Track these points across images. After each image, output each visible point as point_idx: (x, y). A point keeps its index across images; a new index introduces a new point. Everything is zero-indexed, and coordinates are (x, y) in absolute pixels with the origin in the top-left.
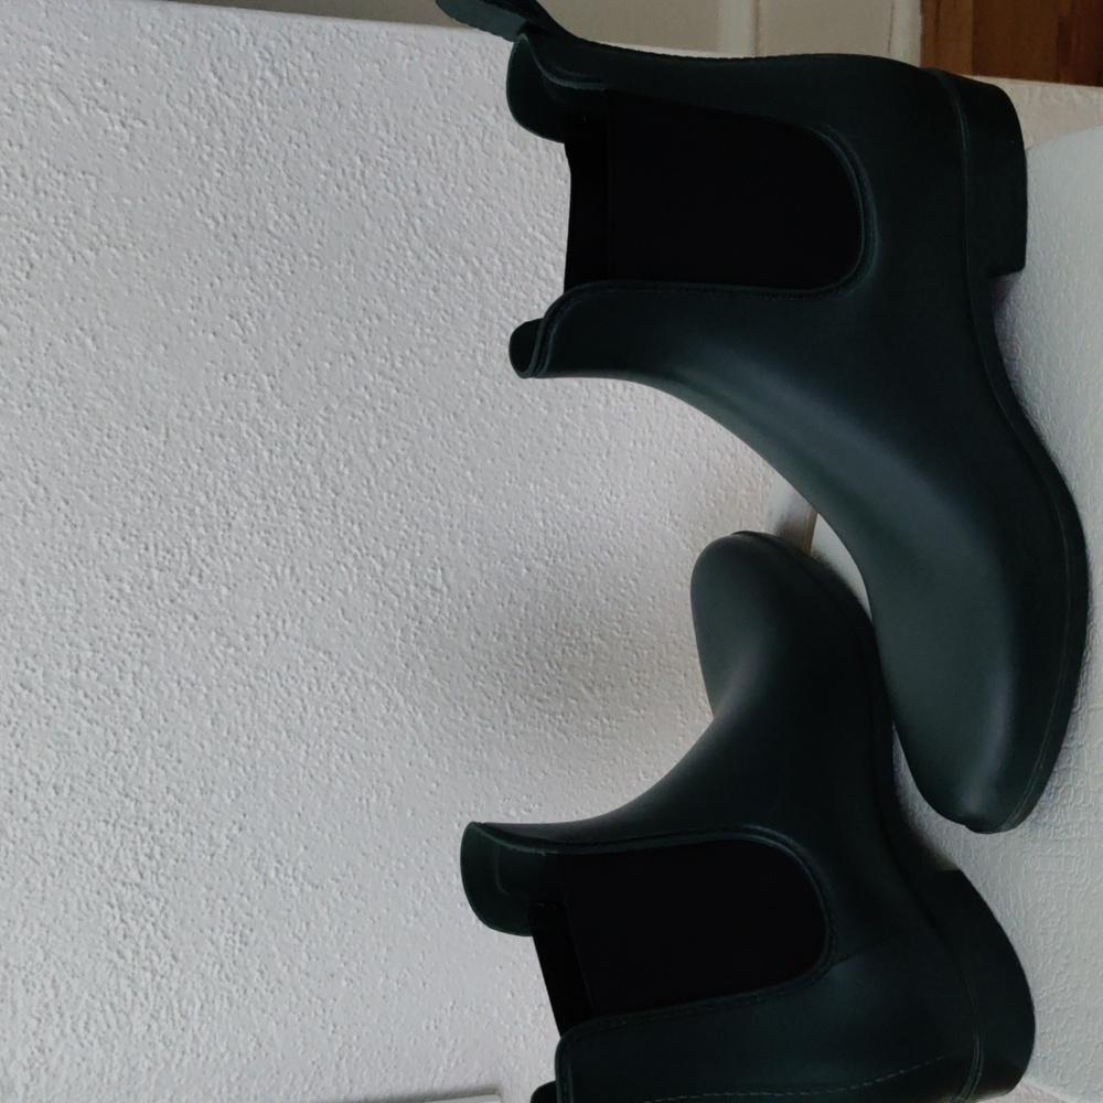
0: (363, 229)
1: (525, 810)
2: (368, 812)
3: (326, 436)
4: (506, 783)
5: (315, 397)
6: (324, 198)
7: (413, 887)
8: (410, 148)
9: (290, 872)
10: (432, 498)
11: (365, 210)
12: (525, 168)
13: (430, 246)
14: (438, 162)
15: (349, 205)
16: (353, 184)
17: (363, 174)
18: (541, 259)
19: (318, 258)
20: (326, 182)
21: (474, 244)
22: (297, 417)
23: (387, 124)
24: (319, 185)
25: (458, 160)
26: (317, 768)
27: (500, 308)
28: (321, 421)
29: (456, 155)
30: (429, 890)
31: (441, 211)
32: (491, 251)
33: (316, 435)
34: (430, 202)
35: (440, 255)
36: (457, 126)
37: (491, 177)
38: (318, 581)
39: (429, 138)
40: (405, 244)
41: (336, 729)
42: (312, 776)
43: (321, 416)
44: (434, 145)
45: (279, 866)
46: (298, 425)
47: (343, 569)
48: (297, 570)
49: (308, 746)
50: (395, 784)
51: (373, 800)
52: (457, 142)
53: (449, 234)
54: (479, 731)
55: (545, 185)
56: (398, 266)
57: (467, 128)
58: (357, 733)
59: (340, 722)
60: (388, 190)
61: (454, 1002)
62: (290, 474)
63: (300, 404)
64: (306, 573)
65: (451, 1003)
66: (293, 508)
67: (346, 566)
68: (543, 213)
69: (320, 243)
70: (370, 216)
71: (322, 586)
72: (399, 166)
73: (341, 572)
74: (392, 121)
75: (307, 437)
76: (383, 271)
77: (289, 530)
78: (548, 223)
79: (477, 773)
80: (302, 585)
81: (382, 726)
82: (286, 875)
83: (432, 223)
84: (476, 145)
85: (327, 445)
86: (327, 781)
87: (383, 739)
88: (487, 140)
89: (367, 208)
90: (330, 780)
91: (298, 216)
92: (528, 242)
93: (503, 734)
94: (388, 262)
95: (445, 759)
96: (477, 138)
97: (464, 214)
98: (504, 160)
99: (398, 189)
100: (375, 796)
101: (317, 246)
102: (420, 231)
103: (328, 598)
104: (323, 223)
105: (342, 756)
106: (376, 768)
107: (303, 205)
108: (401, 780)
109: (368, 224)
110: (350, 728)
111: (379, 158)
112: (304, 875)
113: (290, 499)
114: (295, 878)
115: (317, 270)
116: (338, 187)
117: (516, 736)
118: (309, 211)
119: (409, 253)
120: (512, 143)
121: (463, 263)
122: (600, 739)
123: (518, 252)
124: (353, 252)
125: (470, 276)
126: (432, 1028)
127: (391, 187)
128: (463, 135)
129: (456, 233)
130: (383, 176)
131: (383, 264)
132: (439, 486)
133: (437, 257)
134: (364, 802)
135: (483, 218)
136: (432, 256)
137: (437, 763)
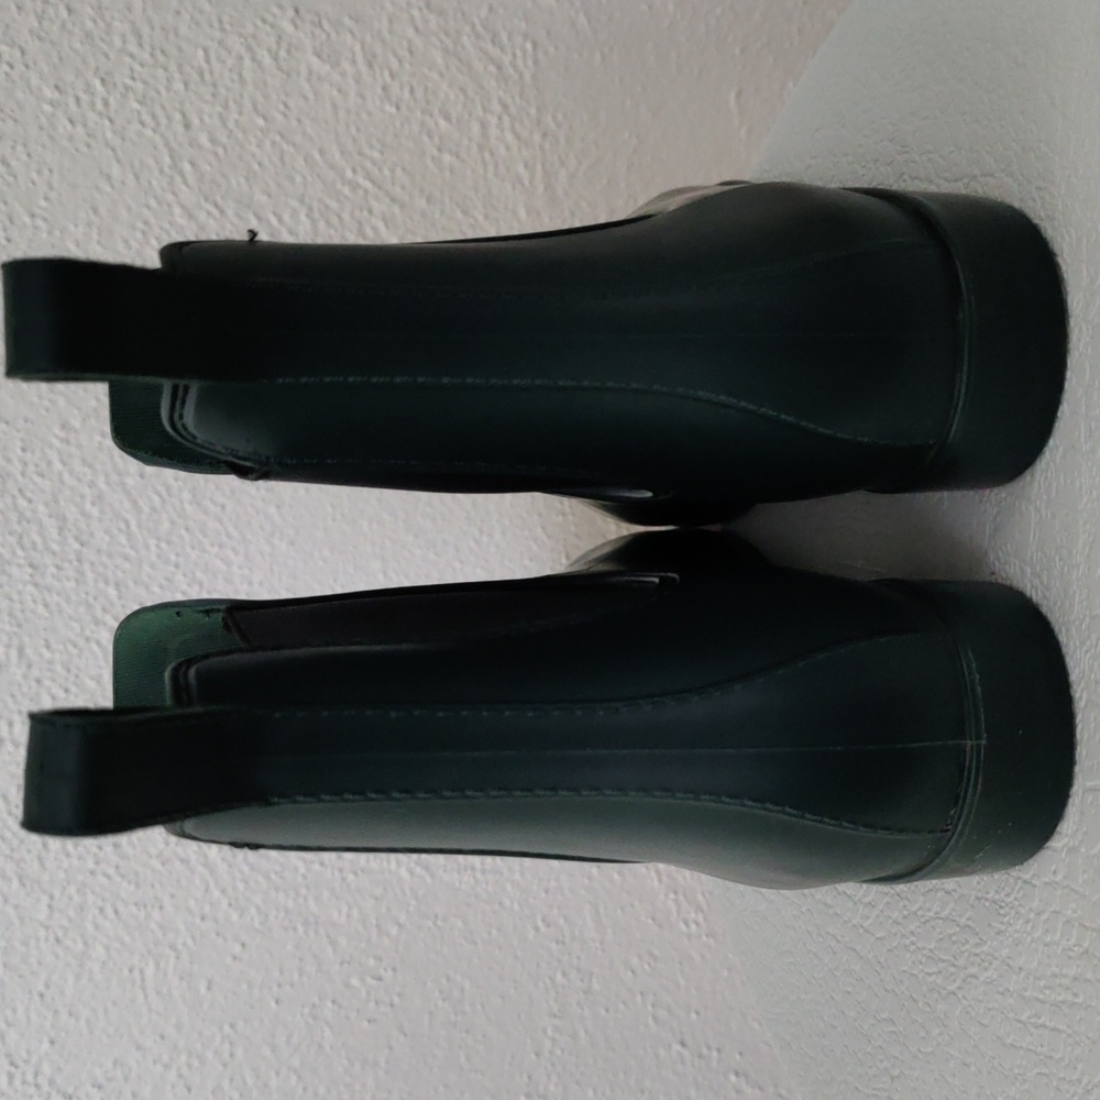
0: (109, 178)
1: (373, 978)
2: (143, 989)
3: (64, 463)
4: (343, 941)
5: (47, 410)
6: (51, 137)
8: (173, 67)
9: (30, 1078)
10: (220, 546)
11: (110, 153)
12: (339, 91)
13: (206, 200)
14: (214, 85)
15: (88, 146)
16: (92, 116)
17: (106, 104)
18: (365, 213)
19: (45, 220)
20: (53, 115)
21: (269, 196)
22: (22, 440)
23: (139, 36)
24: (44, 120)
25: (242, 80)
26: (66, 930)
28: (56, 443)
29: (240, 76)
31: (220, 151)
32: (295, 203)
33: (49, 463)
34: (204, 140)
35: (222, 212)
36: (241, 35)
37: (291, 103)
38: (59, 668)
39: (201, 53)
40: (170, 197)
41: (92, 873)
42: (58, 940)
43: (57, 437)
44: (208, 61)
45: (13, 1069)
46: (24, 450)
47: (95, 648)
48: (29, 651)
49: (52, 897)
50: (180, 947)
51: (150, 971)
52: (241, 58)
53: (234, 183)
54: (302, 869)
55: (369, 114)
56: (161, 228)
57: (254, 37)
58: (122, 876)
59: (97, 863)
60: (143, 124)
62: (14, 517)
63: (26, 421)
64: (41, 656)
66: (19, 566)
67: (98, 643)
68: (367, 151)
69: (46, 199)
70: (118, 161)
71: (64, 673)
72: (158, 92)
73: (93, 653)
74: (146, 31)
75: (37, 465)
76: (139, 235)
77: (15, 597)
78: (374, 163)
79: (301, 929)
80: (35, 672)
81: (159, 867)
82: (24, 1082)
83: (208, 168)
84: (267, 60)
85: (66, 476)
86: (80, 946)
87: (161, 883)
88: (283, 54)
89: (113, 150)
90: (86, 944)
91: (14, 163)
92: (346, 190)
93: (337, 873)
94: (146, 223)
95: (253, 911)
96: (269, 51)
97: (253, 156)
98: (309, 80)
99: (158, 124)
100: (152, 964)
101: (43, 203)
102: (191, 179)
103: (74, 689)
104: (50, 171)
105: (101, 910)
106: (153, 926)
107: (19, 148)
108: (190, 942)
109: (116, 171)
110: (111, 871)
111: (129, 81)
112: (51, 1082)
113: (14, 553)
114: (37, 1086)
115: (44, 235)
116: (71, 122)
117: (356, 874)
118: (29, 155)
119: (177, 210)
120: (319, 57)
122: (479, 875)
123: (333, 204)
124: (95, 211)
127: (147, 119)
128: (249, 48)
129: (242, 180)
130: (136, 106)
131: (140, 225)
132: (231, 529)
133: (215, 212)
134: (136, 973)
135: (282, 160)
136: (209, 213)
137: (241, 915)
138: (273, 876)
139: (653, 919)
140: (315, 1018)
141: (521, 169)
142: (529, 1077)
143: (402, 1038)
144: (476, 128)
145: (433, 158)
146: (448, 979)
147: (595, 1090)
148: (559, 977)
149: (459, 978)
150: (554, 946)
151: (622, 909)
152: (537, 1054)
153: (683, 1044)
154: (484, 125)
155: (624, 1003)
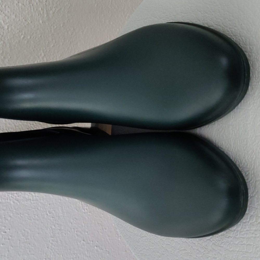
139: (76, 209)
142: (46, 254)
143: (12, 248)
147: (63, 255)
148: (53, 227)
149: (27, 230)
150: (52, 219)
151: (68, 207)
152: (48, 248)
153: (84, 241)
155: (69, 232)
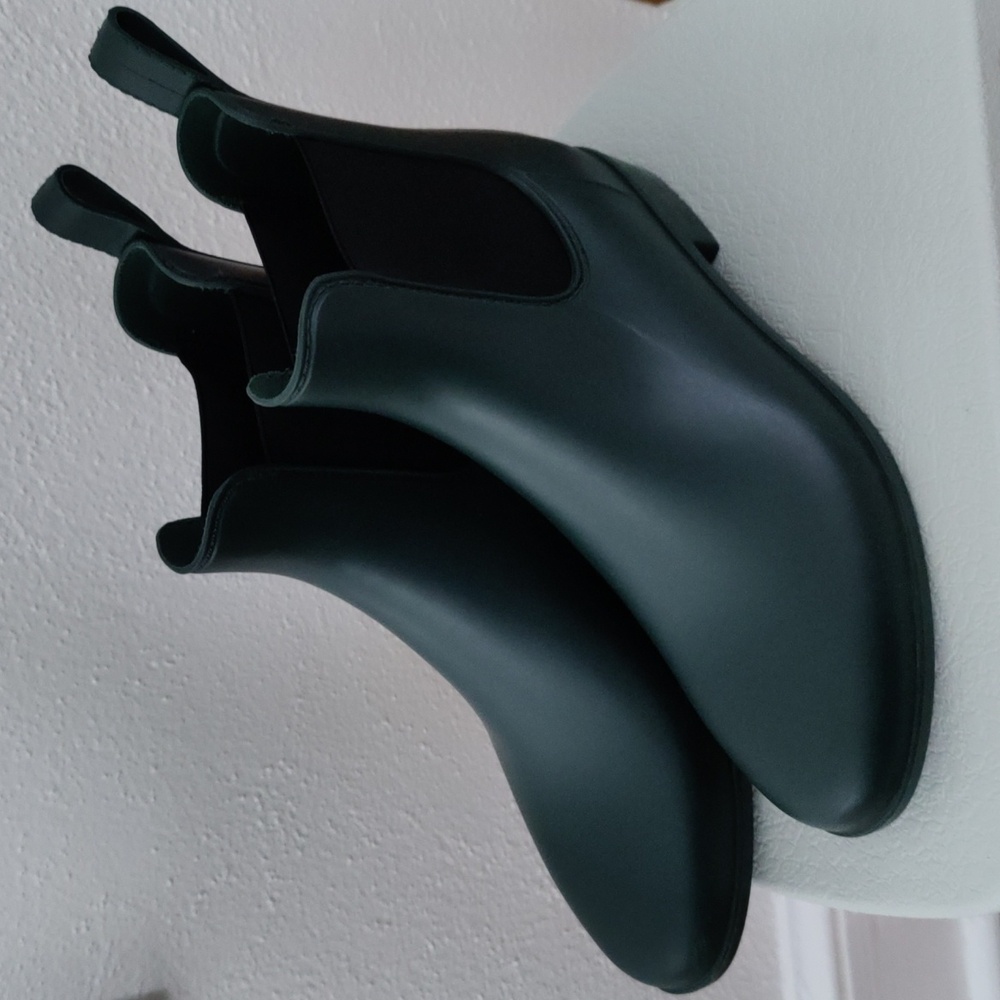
1: (168, 661)
4: (144, 631)
7: (50, 756)
10: (41, 303)
13: (20, 28)
21: (66, 34)
27: (100, 106)
30: (68, 760)
35: (32, 41)
50: (19, 630)
53: (39, 19)
54: (111, 569)
61: (107, 896)
65: (103, 897)
79: (112, 619)
93: (138, 574)
95: (76, 602)
108: (27, 627)
117: (152, 576)
121: (57, 52)
125: (64, 66)
126: (83, 930)
129: (46, 19)
132: (48, 290)
133: (28, 41)
135: (75, 9)
136: (22, 39)
137: (66, 606)
138: (90, 574)
140: (126, 694)
141: (244, 48)
143: (193, 712)
144: (211, 13)
145: (184, 29)
146: (223, 664)
148: (301, 666)
150: (296, 640)
153: (388, 720)
154: (217, 14)
